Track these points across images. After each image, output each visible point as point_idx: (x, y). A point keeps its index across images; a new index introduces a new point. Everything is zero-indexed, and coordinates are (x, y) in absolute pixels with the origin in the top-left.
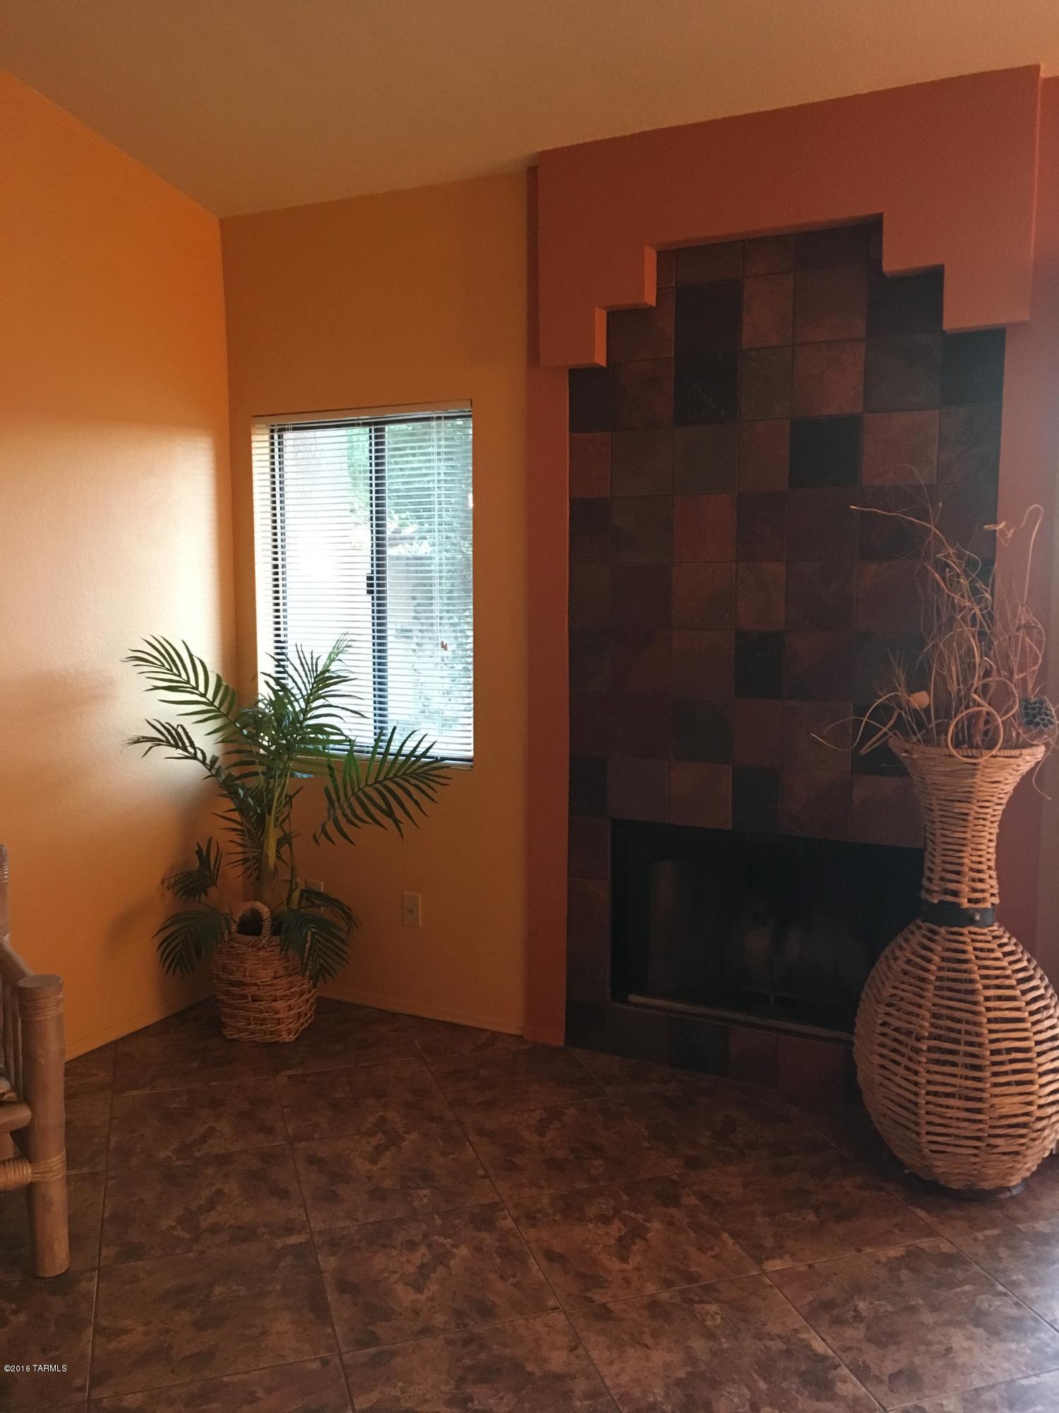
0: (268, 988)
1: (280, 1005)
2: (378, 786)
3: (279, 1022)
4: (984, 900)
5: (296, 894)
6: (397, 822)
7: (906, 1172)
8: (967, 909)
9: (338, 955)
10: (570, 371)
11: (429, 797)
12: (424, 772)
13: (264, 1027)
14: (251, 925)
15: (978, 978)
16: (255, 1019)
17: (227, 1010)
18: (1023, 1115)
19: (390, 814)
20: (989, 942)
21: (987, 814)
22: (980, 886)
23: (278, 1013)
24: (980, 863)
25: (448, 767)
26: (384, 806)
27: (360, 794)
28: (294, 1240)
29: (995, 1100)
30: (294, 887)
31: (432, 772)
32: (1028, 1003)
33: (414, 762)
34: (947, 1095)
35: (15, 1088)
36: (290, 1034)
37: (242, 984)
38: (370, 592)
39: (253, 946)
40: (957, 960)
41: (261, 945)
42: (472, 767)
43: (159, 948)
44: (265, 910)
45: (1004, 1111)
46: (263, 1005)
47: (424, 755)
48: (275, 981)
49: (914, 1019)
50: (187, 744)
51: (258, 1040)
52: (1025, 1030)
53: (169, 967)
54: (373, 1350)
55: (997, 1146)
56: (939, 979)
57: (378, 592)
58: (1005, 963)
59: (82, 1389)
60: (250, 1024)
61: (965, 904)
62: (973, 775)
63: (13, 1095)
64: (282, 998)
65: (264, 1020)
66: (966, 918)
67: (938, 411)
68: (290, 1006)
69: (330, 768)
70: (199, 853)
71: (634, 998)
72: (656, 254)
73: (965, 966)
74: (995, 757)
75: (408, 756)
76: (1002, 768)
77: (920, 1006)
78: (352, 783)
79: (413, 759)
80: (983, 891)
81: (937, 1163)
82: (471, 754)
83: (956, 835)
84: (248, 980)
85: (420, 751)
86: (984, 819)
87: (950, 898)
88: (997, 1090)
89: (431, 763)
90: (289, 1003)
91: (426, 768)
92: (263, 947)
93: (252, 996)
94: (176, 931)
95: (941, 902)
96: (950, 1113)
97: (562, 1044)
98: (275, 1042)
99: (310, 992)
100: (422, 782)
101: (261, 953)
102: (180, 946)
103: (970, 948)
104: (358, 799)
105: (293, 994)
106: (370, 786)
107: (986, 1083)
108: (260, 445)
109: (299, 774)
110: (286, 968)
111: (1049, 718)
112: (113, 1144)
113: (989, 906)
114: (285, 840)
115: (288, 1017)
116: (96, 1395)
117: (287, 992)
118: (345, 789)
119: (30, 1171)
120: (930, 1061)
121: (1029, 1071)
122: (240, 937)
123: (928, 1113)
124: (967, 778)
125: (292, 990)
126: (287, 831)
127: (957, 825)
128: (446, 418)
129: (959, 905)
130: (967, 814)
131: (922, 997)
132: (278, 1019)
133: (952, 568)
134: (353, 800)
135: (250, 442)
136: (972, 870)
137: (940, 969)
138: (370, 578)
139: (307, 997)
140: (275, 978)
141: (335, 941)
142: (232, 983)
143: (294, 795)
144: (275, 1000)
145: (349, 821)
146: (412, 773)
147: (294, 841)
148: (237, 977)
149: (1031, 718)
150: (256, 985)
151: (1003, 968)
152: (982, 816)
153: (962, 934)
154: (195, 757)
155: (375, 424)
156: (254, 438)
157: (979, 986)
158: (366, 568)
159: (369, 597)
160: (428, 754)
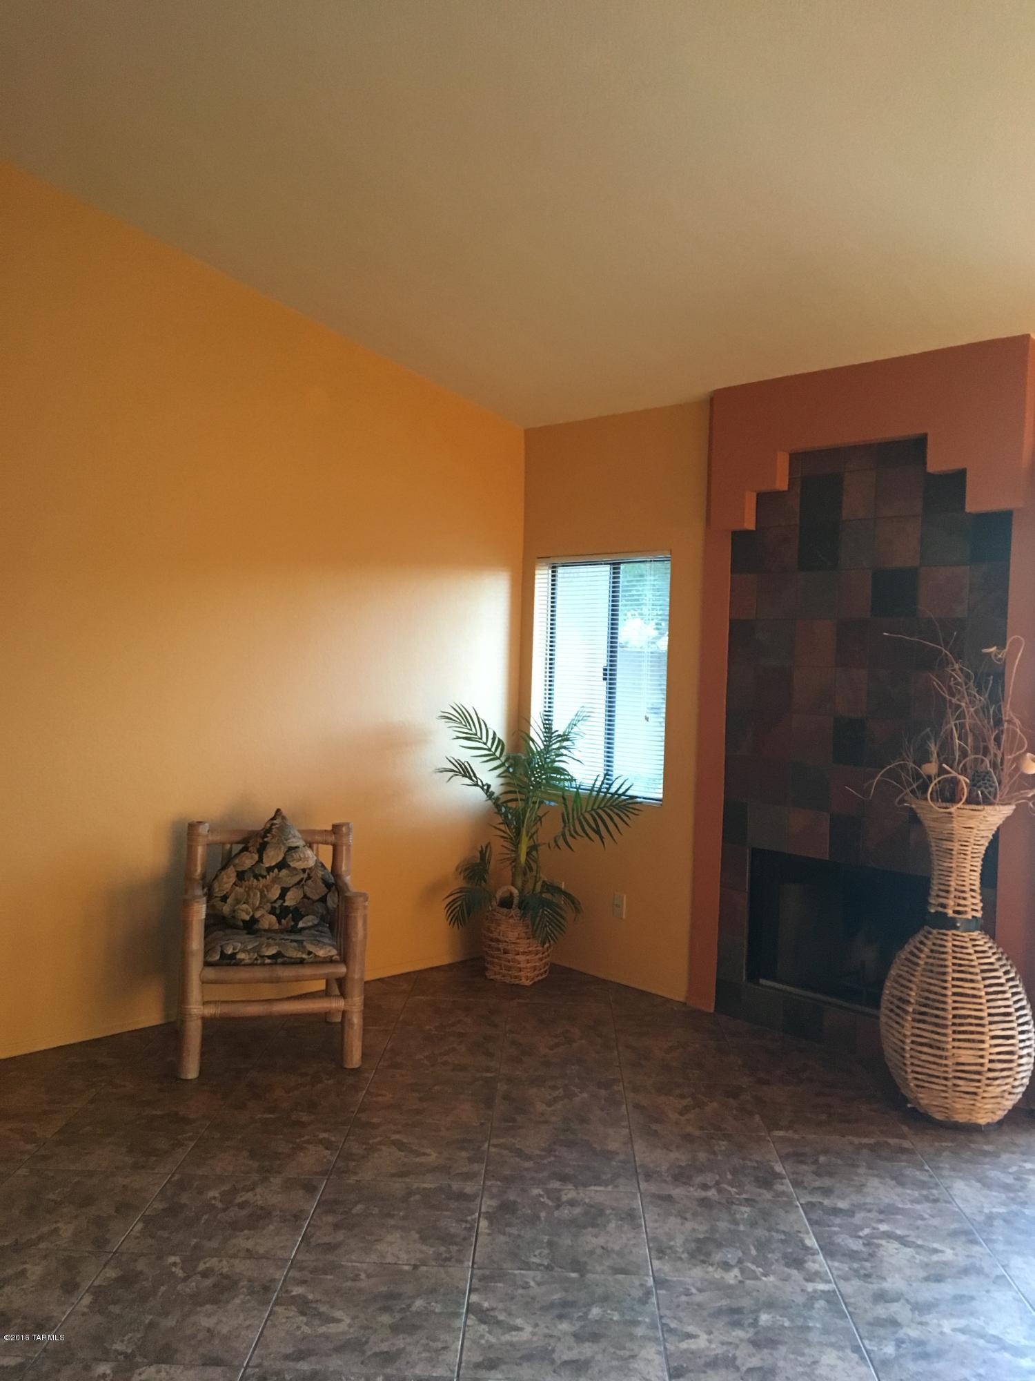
0: (513, 946)
1: (521, 958)
2: (593, 812)
3: (520, 970)
4: (965, 912)
5: (539, 884)
6: (601, 838)
7: (909, 1106)
8: (951, 918)
9: (560, 927)
10: (732, 532)
11: (624, 821)
12: (624, 805)
13: (510, 973)
14: (506, 903)
15: (951, 964)
16: (505, 966)
17: (489, 959)
18: (976, 1064)
19: (598, 832)
20: (966, 942)
21: (967, 850)
22: (962, 902)
23: (519, 963)
24: (963, 886)
25: (641, 803)
26: (594, 826)
27: (581, 817)
28: (489, 1075)
29: (955, 1051)
30: (538, 879)
31: (630, 806)
32: (986, 986)
33: (617, 798)
34: (922, 1044)
35: (339, 954)
36: (527, 980)
37: (498, 941)
38: (605, 679)
39: (506, 916)
40: (938, 951)
41: (511, 915)
42: (661, 805)
43: (446, 908)
44: (516, 892)
45: (961, 1060)
46: (509, 956)
47: (623, 794)
48: (518, 941)
49: (905, 990)
50: (472, 774)
51: (508, 982)
52: (981, 1004)
53: (451, 920)
54: (511, 1124)
55: (958, 1086)
56: (926, 963)
57: (610, 679)
58: (974, 957)
59: (353, 1112)
60: (501, 969)
61: (950, 913)
62: (951, 822)
63: (338, 957)
64: (524, 953)
65: (510, 967)
66: (950, 924)
67: (969, 567)
68: (528, 960)
69: (564, 798)
70: (481, 852)
71: (762, 981)
72: (788, 456)
73: (943, 956)
74: (961, 809)
75: (613, 794)
76: (971, 818)
77: (910, 981)
78: (577, 809)
79: (616, 796)
80: (965, 906)
81: (921, 1095)
82: (661, 796)
83: (945, 864)
84: (502, 938)
85: (621, 791)
86: (965, 854)
87: (940, 909)
88: (957, 1044)
89: (627, 799)
90: (528, 957)
91: (624, 803)
92: (512, 917)
93: (504, 950)
94: (458, 898)
95: (937, 912)
96: (924, 1057)
97: (712, 1010)
98: (517, 985)
99: (543, 953)
100: (622, 812)
101: (511, 921)
102: (458, 908)
103: (950, 945)
104: (580, 820)
105: (530, 952)
106: (588, 812)
107: (949, 1037)
108: (542, 577)
109: (547, 802)
110: (526, 933)
111: (991, 783)
112: (401, 1018)
113: (970, 918)
114: (533, 848)
115: (526, 968)
116: (359, 1115)
117: (526, 950)
118: (573, 813)
119: (343, 1003)
120: (914, 1020)
121: (982, 1033)
122: (498, 909)
123: (912, 1057)
124: (946, 823)
125: (530, 949)
126: (536, 843)
127: (945, 857)
128: (655, 561)
129: (946, 914)
130: (952, 850)
131: (913, 975)
132: (520, 968)
133: (955, 679)
134: (577, 822)
135: (534, 575)
136: (956, 890)
137: (928, 957)
138: (605, 670)
139: (541, 956)
140: (518, 938)
141: (558, 917)
142: (492, 940)
143: (543, 816)
144: (518, 954)
145: (571, 835)
146: (616, 805)
147: (539, 848)
148: (495, 935)
149: (975, 782)
150: (506, 942)
151: (972, 960)
152: (964, 852)
153: (946, 935)
154: (477, 785)
155: (614, 564)
156: (537, 572)
157: (950, 970)
158: (603, 661)
159: (605, 682)
160: (627, 793)
